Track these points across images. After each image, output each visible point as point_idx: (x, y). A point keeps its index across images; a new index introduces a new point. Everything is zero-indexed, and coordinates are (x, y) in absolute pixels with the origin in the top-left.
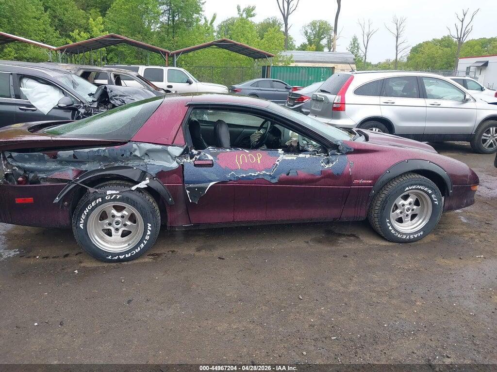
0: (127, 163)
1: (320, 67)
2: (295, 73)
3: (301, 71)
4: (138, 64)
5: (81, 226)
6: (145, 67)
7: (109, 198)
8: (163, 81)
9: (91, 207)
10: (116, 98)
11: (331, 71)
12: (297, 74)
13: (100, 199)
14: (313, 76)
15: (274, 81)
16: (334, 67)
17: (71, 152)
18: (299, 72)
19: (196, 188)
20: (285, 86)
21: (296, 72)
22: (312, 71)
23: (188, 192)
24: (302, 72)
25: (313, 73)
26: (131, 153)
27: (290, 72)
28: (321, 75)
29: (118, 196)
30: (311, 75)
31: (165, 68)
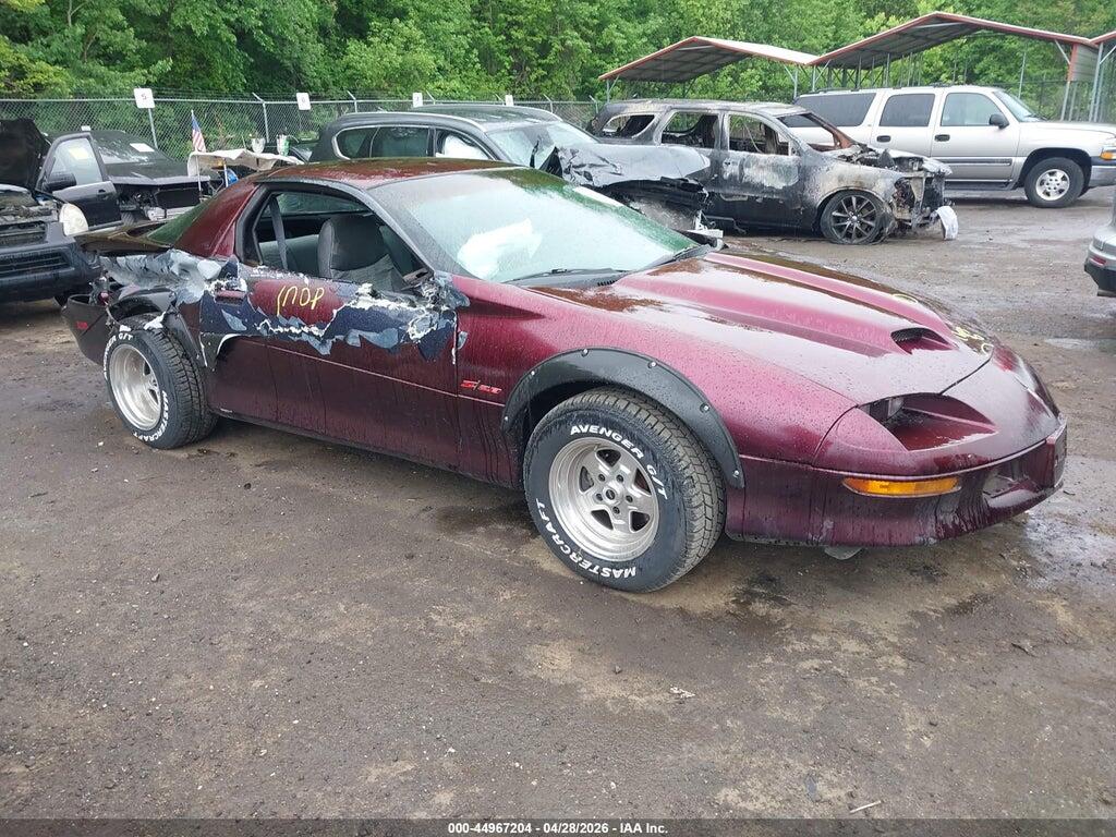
4: (872, 87)
6: (891, 92)
7: (122, 337)
8: (926, 124)
9: (108, 347)
10: (578, 170)
13: (115, 337)
19: (209, 340)
23: (202, 346)
29: (130, 337)
31: (941, 89)
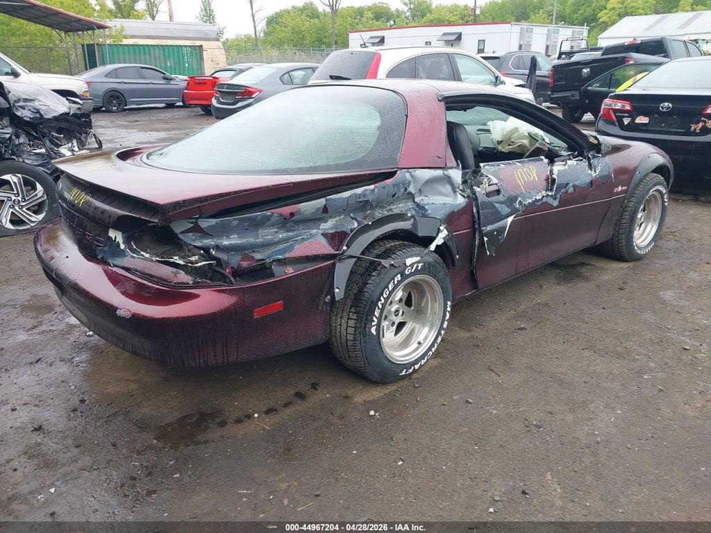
0: (388, 208)
1: (180, 46)
2: (142, 56)
3: (152, 51)
5: (373, 330)
7: (410, 271)
9: (388, 292)
11: (198, 51)
12: (147, 56)
13: (399, 275)
14: (172, 59)
15: (143, 68)
16: (202, 46)
17: (321, 202)
18: (150, 54)
19: (494, 231)
20: (163, 75)
21: (145, 54)
22: (169, 52)
23: (486, 239)
24: (154, 53)
25: (171, 55)
26: (406, 189)
27: (135, 53)
28: (184, 57)
29: (420, 265)
30: (169, 59)
